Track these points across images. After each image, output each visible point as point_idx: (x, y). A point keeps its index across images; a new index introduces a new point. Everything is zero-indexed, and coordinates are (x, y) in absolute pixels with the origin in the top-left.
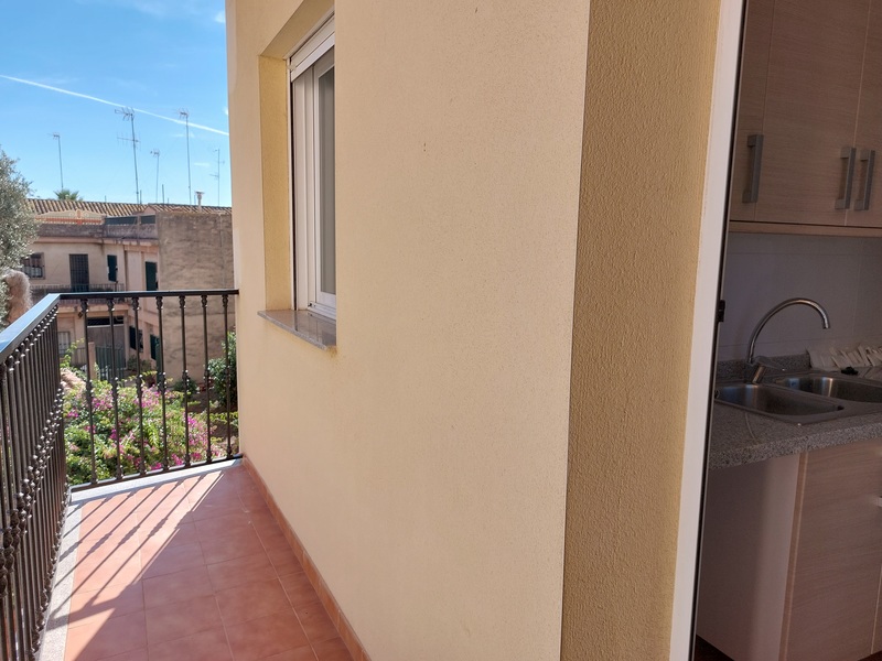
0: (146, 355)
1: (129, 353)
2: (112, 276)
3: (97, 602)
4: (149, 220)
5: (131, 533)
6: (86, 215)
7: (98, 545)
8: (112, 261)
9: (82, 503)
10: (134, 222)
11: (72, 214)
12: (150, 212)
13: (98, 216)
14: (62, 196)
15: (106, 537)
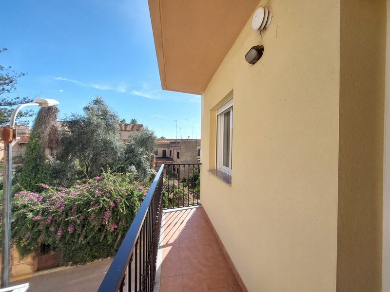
0: (176, 172)
1: (173, 172)
2: (170, 155)
3: (169, 243)
4: (178, 143)
5: (176, 223)
6: (166, 141)
7: (169, 226)
8: (171, 151)
9: (166, 213)
10: (175, 143)
11: (164, 141)
12: (178, 141)
13: (168, 142)
14: (162, 138)
15: (170, 224)
